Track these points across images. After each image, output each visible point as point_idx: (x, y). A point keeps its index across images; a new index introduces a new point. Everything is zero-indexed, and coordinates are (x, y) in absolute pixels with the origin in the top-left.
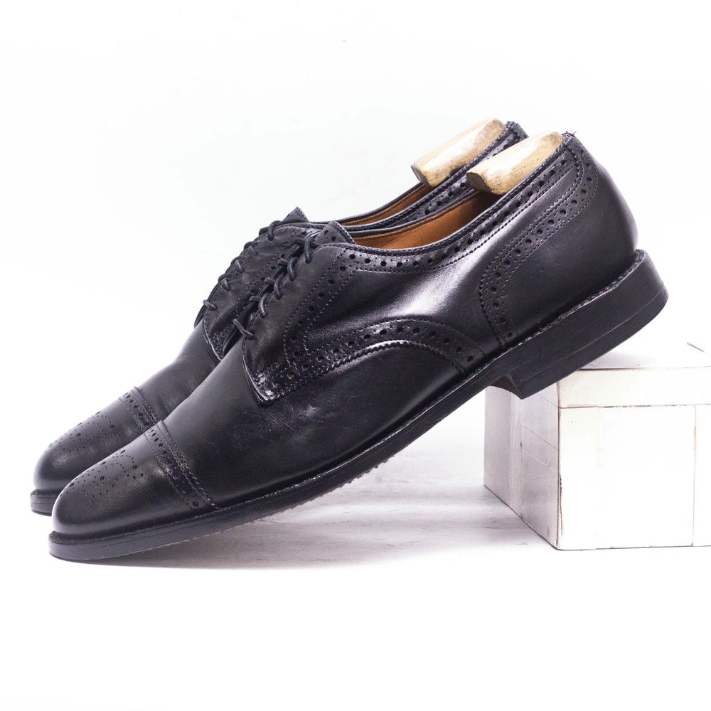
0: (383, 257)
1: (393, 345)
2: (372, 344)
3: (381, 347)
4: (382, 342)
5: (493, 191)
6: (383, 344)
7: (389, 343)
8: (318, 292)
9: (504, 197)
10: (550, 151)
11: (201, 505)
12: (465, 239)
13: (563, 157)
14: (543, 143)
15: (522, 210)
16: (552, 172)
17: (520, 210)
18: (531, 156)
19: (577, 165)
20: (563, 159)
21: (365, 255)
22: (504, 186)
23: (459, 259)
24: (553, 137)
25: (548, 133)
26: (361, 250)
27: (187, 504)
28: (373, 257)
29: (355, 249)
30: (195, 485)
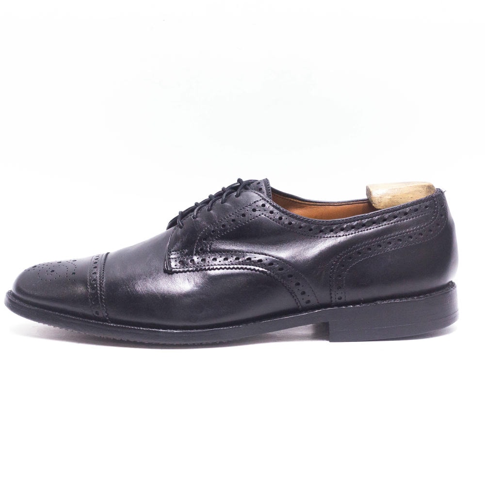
0: (282, 214)
1: (262, 271)
2: (250, 265)
3: (254, 269)
4: (257, 266)
5: (373, 205)
6: (257, 268)
7: (261, 269)
8: (233, 218)
9: (379, 211)
10: (422, 196)
11: (101, 315)
12: (340, 226)
13: (427, 203)
14: (421, 189)
15: (385, 225)
16: (416, 210)
17: (384, 224)
18: (408, 193)
19: (434, 212)
20: (428, 204)
21: (272, 208)
22: (382, 205)
23: (330, 237)
24: (430, 187)
25: (427, 184)
26: (270, 204)
27: (92, 311)
28: (276, 211)
29: (268, 202)
30: (101, 301)
